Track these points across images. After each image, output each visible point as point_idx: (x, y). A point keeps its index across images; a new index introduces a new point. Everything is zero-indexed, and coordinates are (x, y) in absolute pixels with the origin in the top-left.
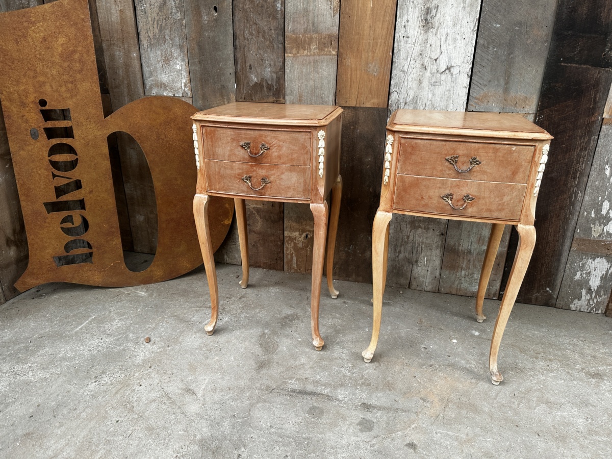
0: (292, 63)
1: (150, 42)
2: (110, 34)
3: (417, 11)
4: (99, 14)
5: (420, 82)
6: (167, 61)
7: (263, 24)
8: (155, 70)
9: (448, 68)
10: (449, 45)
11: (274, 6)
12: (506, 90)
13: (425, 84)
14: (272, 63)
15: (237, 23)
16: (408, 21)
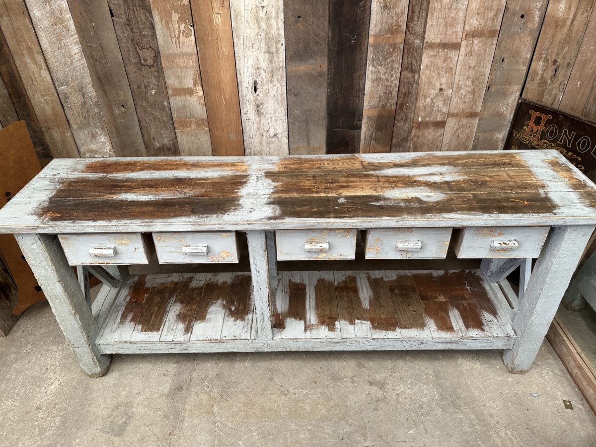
0: (181, 135)
1: (79, 126)
2: (47, 123)
3: (252, 106)
4: (35, 111)
5: (261, 143)
6: (93, 136)
7: (157, 114)
8: (86, 142)
9: (275, 135)
10: (273, 123)
11: (163, 104)
12: (308, 144)
13: (264, 143)
14: (168, 136)
15: (140, 114)
16: (247, 111)
